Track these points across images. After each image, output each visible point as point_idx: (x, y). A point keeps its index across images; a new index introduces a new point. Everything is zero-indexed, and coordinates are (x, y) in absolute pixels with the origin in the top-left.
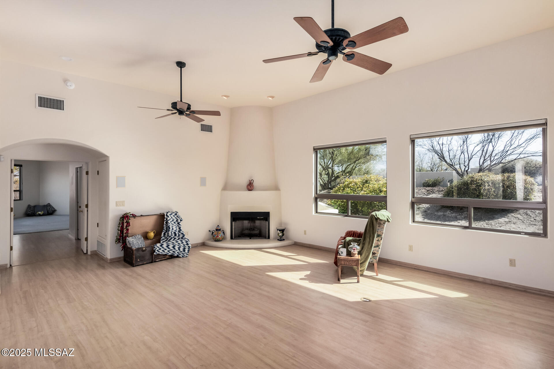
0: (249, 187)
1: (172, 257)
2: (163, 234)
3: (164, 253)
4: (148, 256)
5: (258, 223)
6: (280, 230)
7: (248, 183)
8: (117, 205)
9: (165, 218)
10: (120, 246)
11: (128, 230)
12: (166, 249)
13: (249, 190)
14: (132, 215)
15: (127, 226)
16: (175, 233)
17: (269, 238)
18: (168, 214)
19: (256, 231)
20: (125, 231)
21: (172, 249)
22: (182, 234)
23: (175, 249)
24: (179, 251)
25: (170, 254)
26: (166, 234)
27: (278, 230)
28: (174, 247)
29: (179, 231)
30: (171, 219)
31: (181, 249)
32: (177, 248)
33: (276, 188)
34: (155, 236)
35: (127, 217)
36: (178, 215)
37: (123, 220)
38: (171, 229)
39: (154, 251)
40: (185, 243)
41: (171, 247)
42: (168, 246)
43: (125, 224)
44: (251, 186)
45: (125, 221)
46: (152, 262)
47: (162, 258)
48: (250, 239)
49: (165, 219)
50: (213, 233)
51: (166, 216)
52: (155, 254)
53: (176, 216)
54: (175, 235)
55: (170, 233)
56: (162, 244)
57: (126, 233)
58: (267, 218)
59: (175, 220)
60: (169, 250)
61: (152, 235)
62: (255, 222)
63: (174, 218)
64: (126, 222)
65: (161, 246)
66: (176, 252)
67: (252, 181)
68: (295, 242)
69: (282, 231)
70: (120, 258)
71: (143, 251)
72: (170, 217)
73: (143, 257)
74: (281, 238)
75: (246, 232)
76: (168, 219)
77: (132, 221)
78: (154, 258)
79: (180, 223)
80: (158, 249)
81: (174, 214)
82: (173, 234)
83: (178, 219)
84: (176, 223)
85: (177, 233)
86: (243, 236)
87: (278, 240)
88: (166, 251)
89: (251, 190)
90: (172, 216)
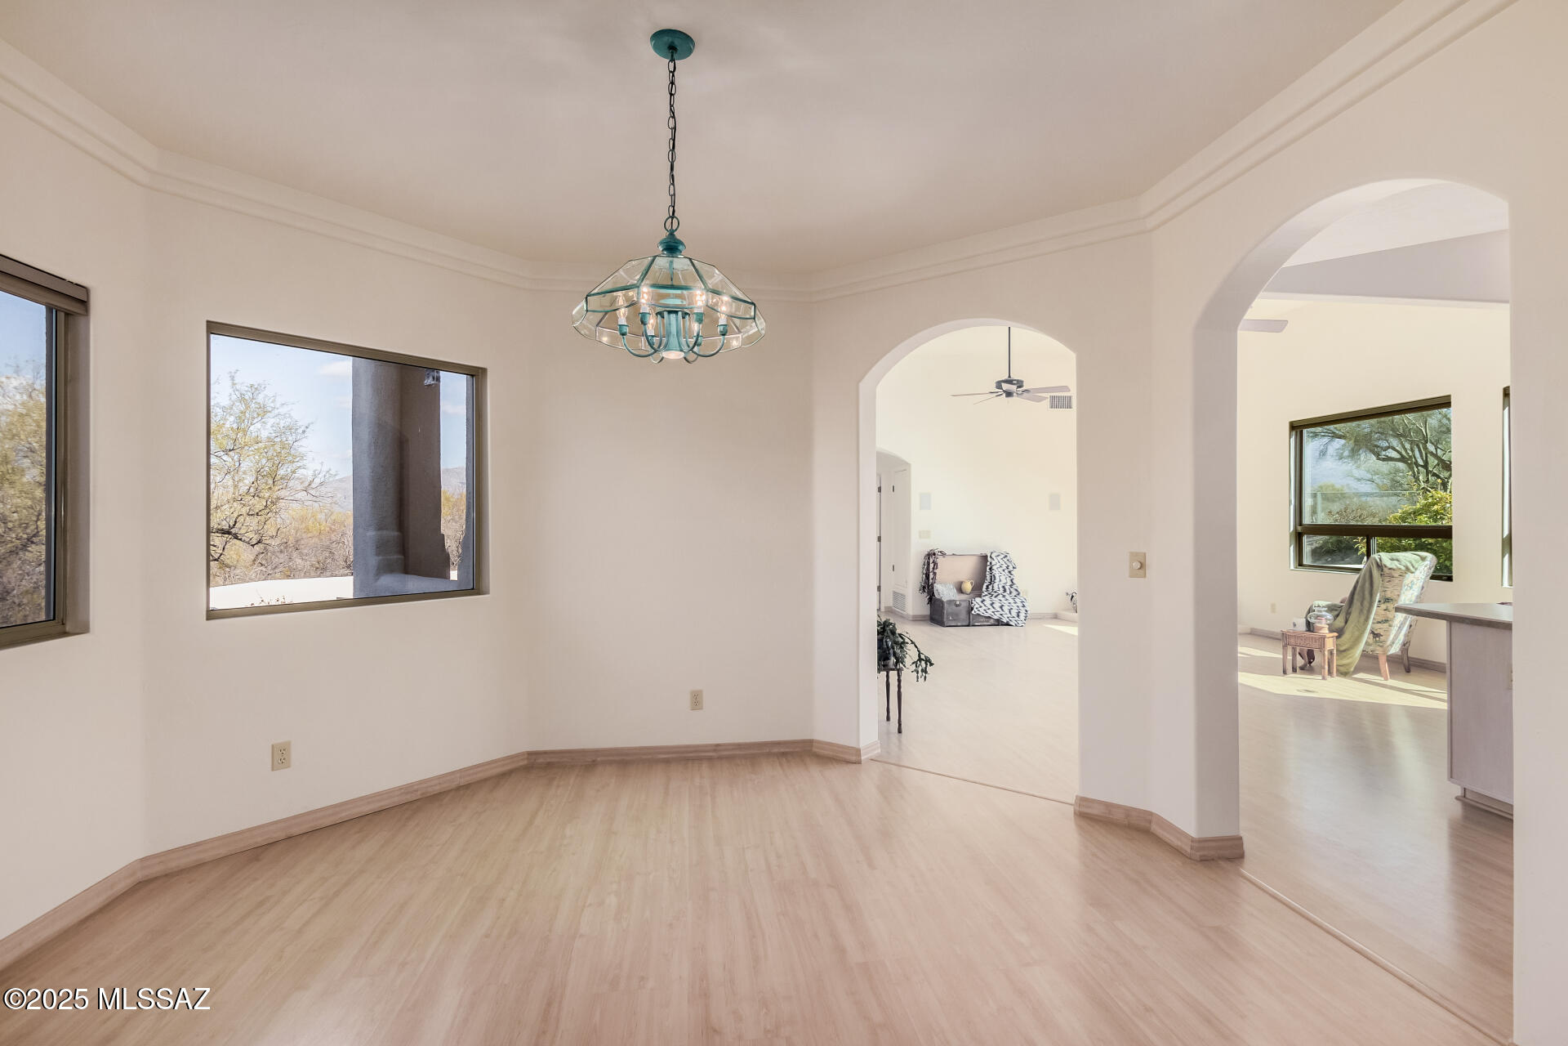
1: (999, 623)
2: (985, 587)
3: (987, 615)
4: (963, 615)
8: (920, 537)
9: (987, 561)
10: (925, 597)
11: (935, 574)
12: (989, 609)
14: (941, 552)
15: (933, 568)
16: (1003, 587)
18: (993, 556)
20: (931, 576)
21: (999, 609)
22: (1016, 590)
23: (1003, 610)
24: (1009, 615)
25: (996, 617)
26: (990, 587)
28: (1001, 607)
29: (1011, 586)
30: (997, 564)
31: (1014, 613)
32: (1006, 608)
34: (972, 590)
35: (934, 554)
36: (1008, 558)
37: (929, 558)
38: (997, 580)
39: (972, 609)
40: (1020, 605)
41: (997, 605)
42: (992, 604)
43: (932, 566)
45: (931, 561)
46: (968, 626)
47: (983, 622)
49: (988, 564)
50: (1072, 597)
51: (989, 559)
52: (973, 612)
53: (1005, 560)
54: (1005, 591)
55: (996, 586)
56: (984, 600)
57: (932, 579)
59: (1004, 567)
60: (993, 610)
61: (968, 587)
63: (1001, 561)
64: (933, 562)
65: (982, 602)
66: (1005, 616)
70: (924, 616)
71: (957, 606)
72: (996, 561)
73: (957, 615)
76: (993, 563)
77: (940, 561)
78: (973, 619)
79: (1012, 573)
80: (977, 606)
81: (1002, 556)
82: (1001, 589)
83: (1009, 564)
84: (1006, 571)
85: (1007, 588)
88: (990, 612)
90: (999, 558)
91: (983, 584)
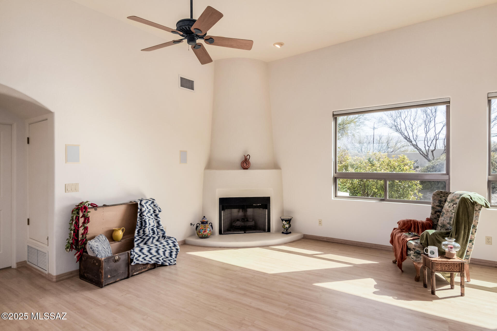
0: (245, 165)
1: (155, 266)
2: (136, 232)
3: (145, 262)
4: (122, 269)
5: (250, 211)
6: (286, 221)
7: (244, 159)
8: (66, 190)
9: (137, 208)
10: (73, 255)
11: (86, 229)
12: (147, 256)
13: (244, 169)
14: (91, 204)
15: (84, 223)
16: (152, 229)
17: (269, 230)
18: (143, 203)
19: (250, 222)
20: (81, 231)
21: (155, 254)
22: (162, 230)
23: (159, 254)
24: (164, 257)
25: (153, 262)
26: (141, 232)
27: (283, 220)
28: (157, 252)
29: (158, 227)
30: (147, 209)
31: (167, 254)
32: (161, 252)
33: (275, 166)
34: (124, 235)
35: (85, 208)
36: (155, 203)
37: (78, 213)
38: (148, 224)
39: (132, 260)
40: (172, 245)
41: (153, 251)
42: (149, 251)
43: (81, 220)
44: (247, 163)
45: (81, 214)
46: (128, 277)
47: (142, 269)
48: (245, 233)
49: (139, 210)
50: (197, 227)
51: (139, 206)
52: (133, 264)
53: (152, 205)
54: (154, 233)
55: (147, 230)
56: (142, 249)
57: (83, 234)
58: (267, 205)
59: (152, 211)
60: (151, 256)
61: (120, 234)
62: (246, 211)
63: (150, 208)
64: (83, 216)
65: (140, 251)
66: (161, 259)
67: (248, 156)
68: (304, 235)
69: (289, 221)
71: (116, 261)
72: (145, 207)
73: (116, 271)
74: (287, 231)
75: (238, 223)
76: (144, 209)
77: (92, 214)
78: (132, 271)
79: (159, 216)
80: (136, 256)
81: (150, 202)
82: (151, 232)
83: (156, 209)
84: (153, 215)
85: (155, 229)
86: (233, 230)
87: (283, 233)
88: (147, 258)
89: (247, 169)
90: (147, 204)
91: (135, 230)
